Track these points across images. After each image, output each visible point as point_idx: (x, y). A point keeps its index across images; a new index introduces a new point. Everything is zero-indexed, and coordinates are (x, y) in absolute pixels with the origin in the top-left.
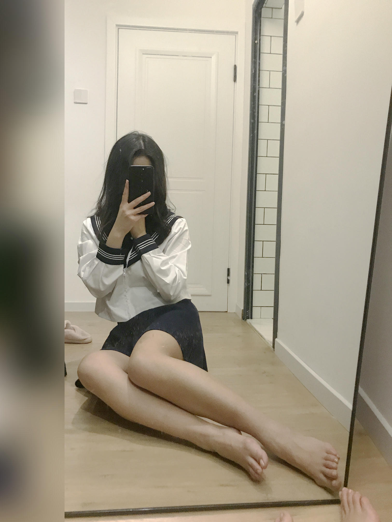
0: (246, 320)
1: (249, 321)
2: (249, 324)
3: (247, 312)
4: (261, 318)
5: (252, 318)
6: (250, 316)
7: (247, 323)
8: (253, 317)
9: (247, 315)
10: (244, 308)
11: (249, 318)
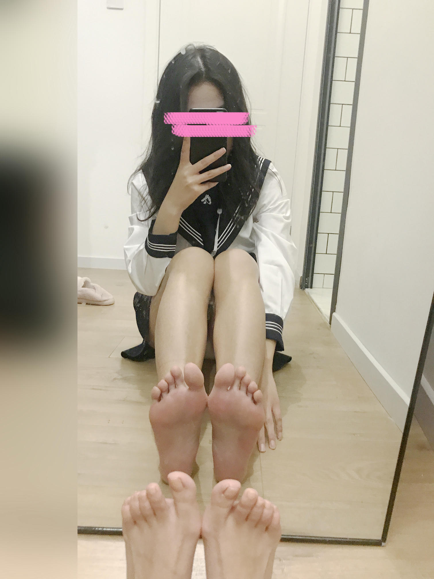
0: (304, 290)
1: (307, 290)
2: (307, 294)
3: (307, 279)
4: (323, 288)
5: (311, 287)
6: (309, 286)
7: (305, 293)
8: (313, 287)
9: (306, 284)
10: (303, 275)
11: (308, 288)
